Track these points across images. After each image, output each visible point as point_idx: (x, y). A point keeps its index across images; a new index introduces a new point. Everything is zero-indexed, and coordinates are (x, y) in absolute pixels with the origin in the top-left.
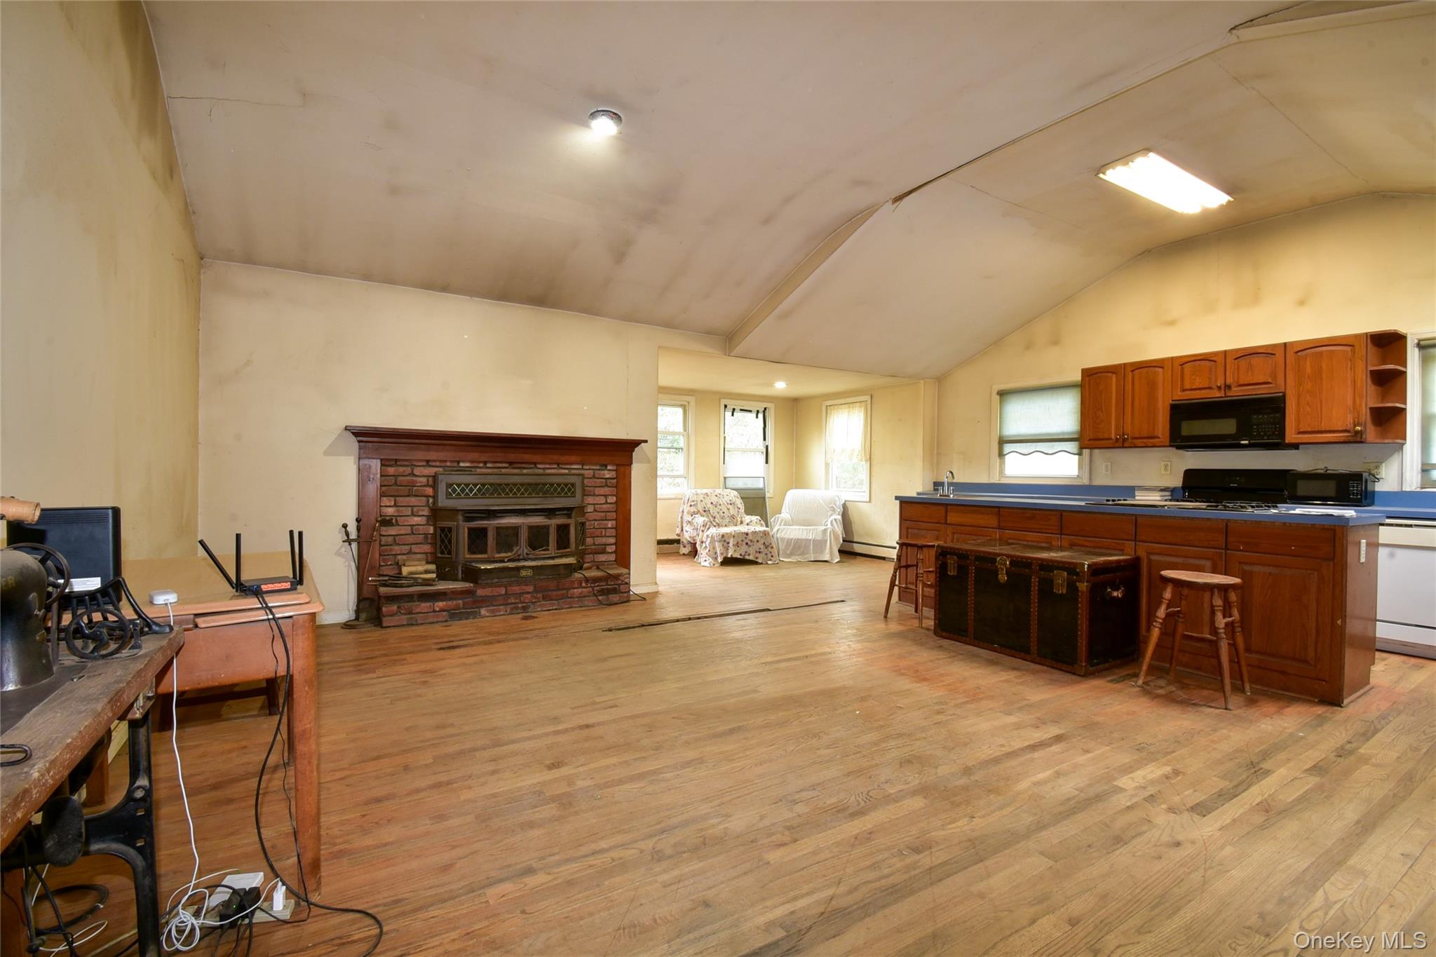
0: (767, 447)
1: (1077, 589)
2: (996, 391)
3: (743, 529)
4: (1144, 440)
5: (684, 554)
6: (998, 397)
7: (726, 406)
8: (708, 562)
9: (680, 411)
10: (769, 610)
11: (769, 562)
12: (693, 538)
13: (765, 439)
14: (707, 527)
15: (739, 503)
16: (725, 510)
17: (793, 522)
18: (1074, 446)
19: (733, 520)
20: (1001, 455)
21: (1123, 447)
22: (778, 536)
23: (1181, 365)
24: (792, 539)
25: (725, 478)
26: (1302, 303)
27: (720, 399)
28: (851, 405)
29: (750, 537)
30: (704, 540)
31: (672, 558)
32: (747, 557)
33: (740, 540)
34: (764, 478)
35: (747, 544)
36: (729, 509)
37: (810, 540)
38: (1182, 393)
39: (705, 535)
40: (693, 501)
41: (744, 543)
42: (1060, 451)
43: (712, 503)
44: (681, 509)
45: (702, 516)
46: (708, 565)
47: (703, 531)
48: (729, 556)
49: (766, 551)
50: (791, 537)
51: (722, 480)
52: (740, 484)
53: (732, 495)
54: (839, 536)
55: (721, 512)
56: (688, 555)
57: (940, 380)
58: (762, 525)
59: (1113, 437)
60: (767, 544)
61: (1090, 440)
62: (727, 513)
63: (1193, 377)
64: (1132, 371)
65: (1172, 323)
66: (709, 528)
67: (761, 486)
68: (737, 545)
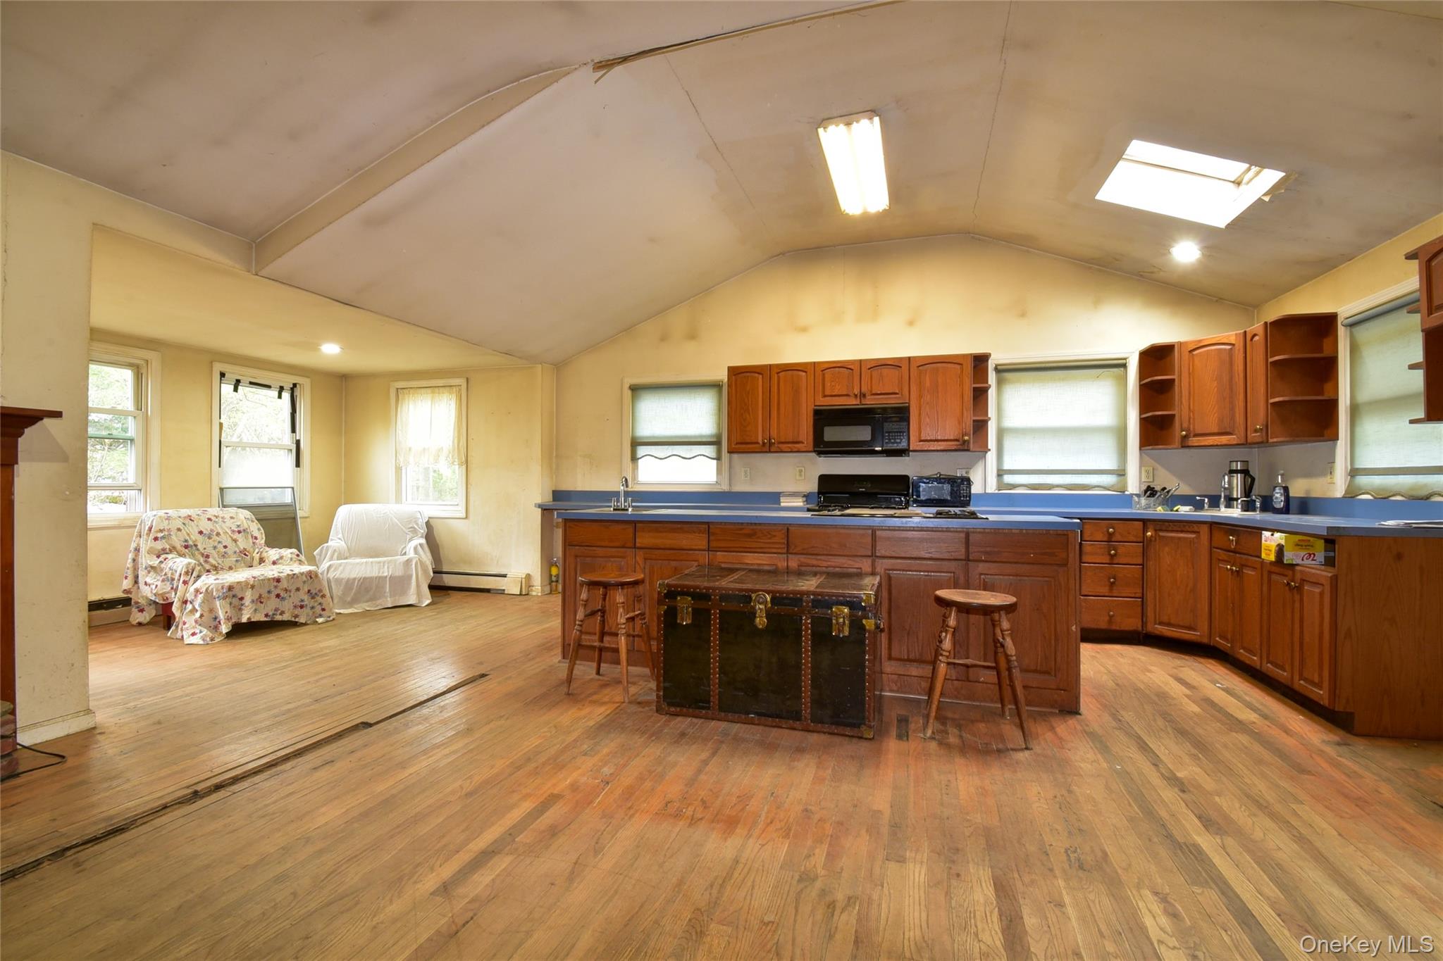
0: (298, 443)
1: (863, 628)
2: (628, 386)
3: (269, 572)
4: (790, 445)
5: (140, 624)
6: (630, 392)
7: (223, 375)
8: (199, 636)
9: (127, 375)
10: (367, 725)
11: (320, 620)
12: (164, 596)
13: (293, 430)
14: (195, 574)
15: (256, 528)
16: (228, 542)
17: (351, 553)
18: (712, 450)
19: (245, 559)
20: (634, 459)
21: (770, 452)
22: (331, 575)
23: (822, 371)
24: (355, 579)
25: (222, 490)
26: (911, 323)
27: (212, 362)
28: (437, 390)
29: (284, 584)
30: (189, 596)
31: (117, 634)
32: (278, 618)
33: (264, 592)
34: (293, 488)
35: (278, 596)
36: (235, 541)
37: (386, 577)
38: (823, 399)
39: (192, 589)
40: (161, 531)
41: (273, 595)
42: (701, 455)
43: (201, 533)
44: (133, 545)
45: (181, 555)
46: (202, 642)
47: (185, 583)
48: (244, 620)
49: (312, 603)
50: (353, 576)
51: (216, 492)
52: (252, 499)
53: (242, 517)
54: (427, 566)
55: (220, 547)
56: (148, 624)
57: (559, 367)
58: (301, 562)
59: (760, 441)
60: (313, 591)
61: (737, 444)
62: (232, 547)
63: (833, 384)
64: (778, 373)
65: (804, 330)
66: (199, 576)
67: (288, 499)
68: (260, 600)
